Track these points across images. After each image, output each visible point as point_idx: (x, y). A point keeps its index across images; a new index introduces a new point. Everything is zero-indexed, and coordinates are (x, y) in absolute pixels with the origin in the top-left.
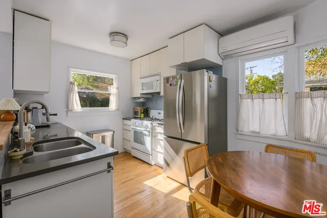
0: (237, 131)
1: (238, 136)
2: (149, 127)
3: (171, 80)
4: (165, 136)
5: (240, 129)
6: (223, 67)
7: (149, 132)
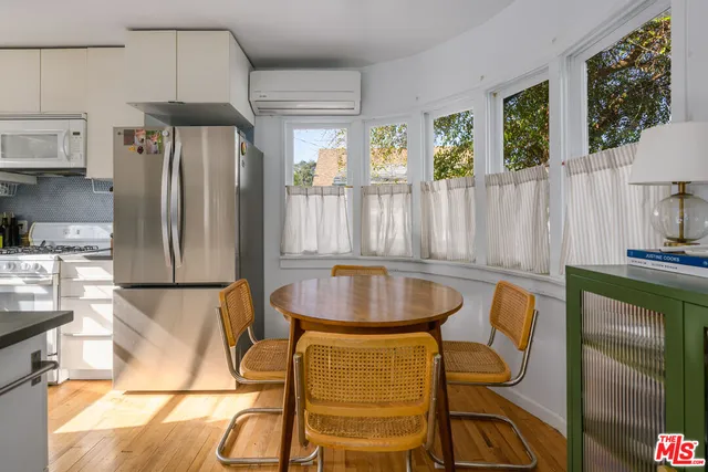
0: (282, 253)
1: (283, 264)
2: (50, 270)
3: (143, 137)
4: (118, 287)
5: (287, 250)
6: (256, 128)
7: (49, 286)
